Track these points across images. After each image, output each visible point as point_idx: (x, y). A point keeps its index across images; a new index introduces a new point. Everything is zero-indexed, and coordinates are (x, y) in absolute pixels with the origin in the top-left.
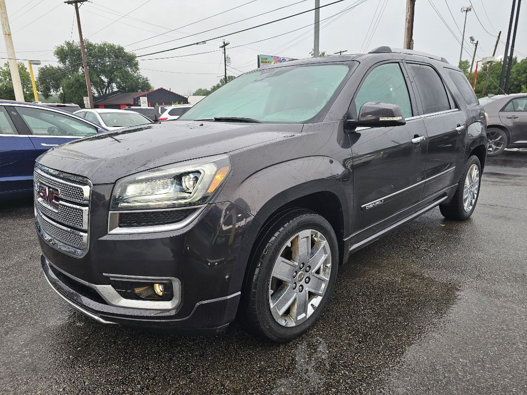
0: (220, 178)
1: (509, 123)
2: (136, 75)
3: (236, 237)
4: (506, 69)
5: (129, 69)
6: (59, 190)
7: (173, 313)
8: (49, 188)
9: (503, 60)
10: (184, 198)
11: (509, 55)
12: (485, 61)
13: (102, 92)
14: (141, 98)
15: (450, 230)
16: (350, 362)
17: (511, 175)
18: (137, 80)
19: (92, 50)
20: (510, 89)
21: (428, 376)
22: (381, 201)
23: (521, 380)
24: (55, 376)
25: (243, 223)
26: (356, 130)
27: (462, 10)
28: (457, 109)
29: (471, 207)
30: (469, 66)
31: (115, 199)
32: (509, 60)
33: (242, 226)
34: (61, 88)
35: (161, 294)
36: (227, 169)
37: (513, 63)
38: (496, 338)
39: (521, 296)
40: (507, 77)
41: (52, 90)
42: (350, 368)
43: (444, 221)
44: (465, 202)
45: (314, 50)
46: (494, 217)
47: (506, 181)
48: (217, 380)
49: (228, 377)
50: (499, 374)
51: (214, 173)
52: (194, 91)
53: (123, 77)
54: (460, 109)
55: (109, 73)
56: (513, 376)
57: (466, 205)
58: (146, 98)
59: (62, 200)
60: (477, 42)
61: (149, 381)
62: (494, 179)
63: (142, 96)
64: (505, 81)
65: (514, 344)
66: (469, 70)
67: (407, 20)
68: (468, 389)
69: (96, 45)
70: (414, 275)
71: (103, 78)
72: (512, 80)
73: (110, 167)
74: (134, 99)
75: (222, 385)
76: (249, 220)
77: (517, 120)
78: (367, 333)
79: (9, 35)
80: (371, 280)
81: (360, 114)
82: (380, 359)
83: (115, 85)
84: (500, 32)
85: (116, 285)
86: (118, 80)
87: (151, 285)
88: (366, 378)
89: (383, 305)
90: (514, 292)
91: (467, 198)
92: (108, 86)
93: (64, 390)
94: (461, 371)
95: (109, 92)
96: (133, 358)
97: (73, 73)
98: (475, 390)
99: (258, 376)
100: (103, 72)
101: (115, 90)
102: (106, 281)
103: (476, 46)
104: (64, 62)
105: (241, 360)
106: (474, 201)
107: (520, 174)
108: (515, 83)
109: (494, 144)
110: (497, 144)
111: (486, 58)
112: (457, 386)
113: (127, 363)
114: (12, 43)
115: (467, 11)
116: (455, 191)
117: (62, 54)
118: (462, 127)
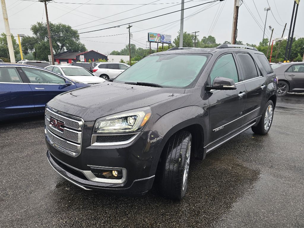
0: (146, 119)
1: (289, 79)
2: (77, 42)
3: (151, 147)
4: (289, 44)
5: (74, 39)
6: (64, 122)
7: (122, 185)
8: (57, 120)
9: (287, 39)
10: (130, 129)
11: (291, 36)
12: (277, 40)
13: (58, 52)
14: (80, 56)
15: (257, 140)
16: (207, 211)
17: (290, 109)
18: (78, 45)
19: (53, 27)
20: (291, 55)
21: (246, 218)
22: (223, 127)
23: (292, 221)
24: (60, 215)
25: (155, 140)
26: (210, 91)
27: (265, 10)
28: (262, 76)
29: (268, 128)
30: (268, 42)
31: (96, 129)
32: (291, 39)
33: (155, 142)
34: (34, 49)
35: (116, 176)
36: (150, 115)
37: (293, 41)
38: (280, 200)
39: (293, 178)
40: (290, 49)
41: (29, 50)
42: (207, 214)
43: (254, 135)
44: (265, 125)
45: (180, 30)
46: (280, 133)
47: (287, 112)
48: (141, 218)
49: (147, 217)
50: (281, 218)
51: (144, 116)
52: (111, 52)
53: (70, 43)
54: (263, 76)
55: (62, 41)
56: (288, 219)
57: (265, 126)
58: (83, 56)
59: (65, 127)
60: (273, 29)
61: (108, 218)
62: (281, 111)
63: (81, 55)
64: (288, 51)
65: (289, 203)
66: (268, 44)
67: (234, 18)
68: (266, 225)
69: (55, 25)
70: (238, 165)
71: (59, 44)
72: (293, 50)
73: (93, 112)
74: (76, 56)
75: (144, 221)
76: (158, 139)
77: (294, 77)
78: (215, 196)
79: (7, 19)
80: (216, 167)
81: (213, 83)
82: (222, 209)
83: (66, 48)
84: (286, 24)
85: (93, 171)
86: (67, 45)
87: (111, 171)
88: (216, 219)
89: (222, 182)
90: (290, 176)
91: (266, 123)
92: (61, 49)
93: (66, 222)
94: (262, 216)
95: (62, 52)
96: (98, 206)
97: (41, 40)
98: (269, 225)
99: (162, 217)
100: (59, 40)
101: (66, 50)
102: (88, 169)
103: (272, 31)
104: (36, 34)
105: (152, 209)
106: (270, 124)
107: (295, 108)
108: (294, 52)
109: (281, 90)
110: (283, 90)
111: (278, 39)
112: (260, 223)
113: (95, 209)
114: (8, 24)
115: (268, 10)
116: (260, 119)
117: (35, 30)
118: (264, 86)
